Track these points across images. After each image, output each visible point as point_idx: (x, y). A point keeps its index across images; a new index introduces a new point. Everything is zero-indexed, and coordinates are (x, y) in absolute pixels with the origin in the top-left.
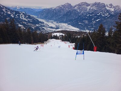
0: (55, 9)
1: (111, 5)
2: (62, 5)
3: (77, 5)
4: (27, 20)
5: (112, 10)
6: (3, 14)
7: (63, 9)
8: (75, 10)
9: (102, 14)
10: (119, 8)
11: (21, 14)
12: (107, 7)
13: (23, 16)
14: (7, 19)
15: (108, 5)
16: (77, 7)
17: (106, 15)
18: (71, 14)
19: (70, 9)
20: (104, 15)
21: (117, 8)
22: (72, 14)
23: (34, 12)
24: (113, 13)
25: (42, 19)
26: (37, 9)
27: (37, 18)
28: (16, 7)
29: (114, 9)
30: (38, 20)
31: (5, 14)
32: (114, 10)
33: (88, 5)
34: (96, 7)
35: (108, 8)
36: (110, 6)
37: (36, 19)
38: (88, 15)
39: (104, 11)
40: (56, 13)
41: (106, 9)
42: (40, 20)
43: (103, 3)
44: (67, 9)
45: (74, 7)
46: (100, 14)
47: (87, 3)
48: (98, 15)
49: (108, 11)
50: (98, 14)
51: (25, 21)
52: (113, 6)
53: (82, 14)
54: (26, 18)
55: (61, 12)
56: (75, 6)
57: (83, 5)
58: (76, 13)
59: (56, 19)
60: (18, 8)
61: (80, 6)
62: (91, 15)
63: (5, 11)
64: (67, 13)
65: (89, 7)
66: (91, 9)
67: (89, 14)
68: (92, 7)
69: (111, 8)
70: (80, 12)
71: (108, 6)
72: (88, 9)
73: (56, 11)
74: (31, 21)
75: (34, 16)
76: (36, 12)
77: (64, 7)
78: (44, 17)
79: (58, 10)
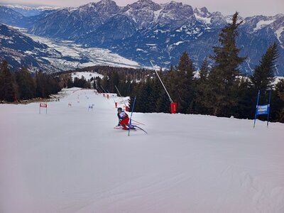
0: (75, 13)
1: (204, 10)
2: (93, 4)
3: (132, 6)
5: (208, 21)
7: (96, 13)
8: (126, 18)
9: (186, 30)
10: (220, 18)
12: (195, 14)
15: (200, 11)
16: (131, 9)
17: (195, 32)
18: (116, 26)
19: (114, 15)
20: (190, 31)
21: (217, 18)
22: (119, 28)
23: (19, 17)
24: (209, 28)
25: (41, 36)
26: (26, 10)
27: (27, 33)
29: (210, 19)
30: (29, 40)
32: (211, 21)
33: (156, 7)
34: (172, 12)
35: (198, 17)
36: (203, 13)
37: (25, 37)
38: (157, 31)
39: (191, 24)
40: (78, 23)
41: (194, 18)
42: (35, 39)
43: (188, 6)
44: (106, 13)
45: (124, 11)
46: (183, 29)
47: (152, 3)
48: (178, 31)
49: (199, 24)
50: (179, 28)
52: (209, 13)
53: (144, 29)
55: (91, 20)
56: (127, 8)
57: (144, 6)
58: (128, 25)
59: (80, 38)
61: (138, 8)
62: (162, 32)
64: (106, 24)
65: (157, 13)
66: (163, 16)
67: (159, 28)
68: (164, 12)
69: (204, 16)
70: (139, 23)
71: (198, 13)
72: (156, 17)
73: (79, 18)
74: (10, 42)
75: (19, 28)
76: (23, 17)
77: (100, 9)
78: (47, 33)
79: (83, 16)
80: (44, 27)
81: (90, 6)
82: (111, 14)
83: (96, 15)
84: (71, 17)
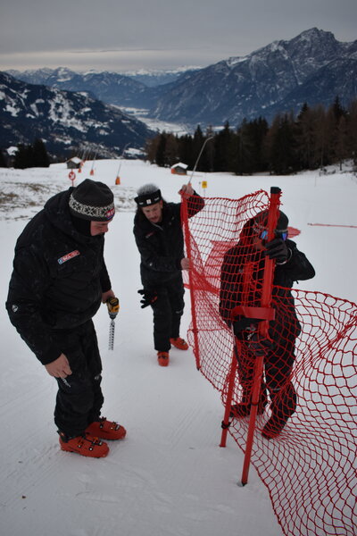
0: (242, 67)
2: (282, 43)
4: (80, 128)
7: (286, 62)
11: (57, 100)
13: (67, 107)
18: (331, 86)
19: (326, 62)
22: (338, 89)
26: (154, 77)
28: (57, 71)
37: (134, 122)
44: (310, 61)
45: (352, 50)
51: (72, 132)
54: (78, 117)
55: (275, 78)
60: (64, 76)
73: (249, 77)
74: (102, 132)
75: (135, 110)
76: (146, 88)
77: (296, 53)
78: (182, 114)
79: (258, 71)
80: (178, 102)
81: (274, 48)
82: (320, 61)
83: (287, 66)
84: (232, 78)
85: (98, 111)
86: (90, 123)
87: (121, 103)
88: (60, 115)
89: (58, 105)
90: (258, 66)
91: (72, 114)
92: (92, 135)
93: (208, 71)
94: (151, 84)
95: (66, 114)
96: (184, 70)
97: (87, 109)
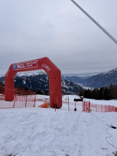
4: (67, 88)
6: (45, 82)
11: (63, 82)
13: (65, 83)
14: (45, 86)
23: (81, 80)
27: (83, 86)
31: (47, 82)
37: (79, 87)
40: (108, 79)
42: (85, 88)
51: (65, 88)
54: (67, 85)
60: (65, 77)
63: (47, 79)
73: (109, 77)
74: (72, 89)
75: (80, 84)
76: (83, 79)
78: (91, 85)
79: (111, 75)
80: (91, 82)
84: (104, 77)
85: (72, 84)
86: (70, 87)
87: (77, 83)
88: (63, 85)
89: (63, 83)
90: (111, 74)
91: (66, 84)
92: (70, 89)
93: (98, 76)
94: (84, 78)
95: (65, 85)
96: (92, 75)
97: (69, 84)
